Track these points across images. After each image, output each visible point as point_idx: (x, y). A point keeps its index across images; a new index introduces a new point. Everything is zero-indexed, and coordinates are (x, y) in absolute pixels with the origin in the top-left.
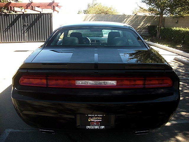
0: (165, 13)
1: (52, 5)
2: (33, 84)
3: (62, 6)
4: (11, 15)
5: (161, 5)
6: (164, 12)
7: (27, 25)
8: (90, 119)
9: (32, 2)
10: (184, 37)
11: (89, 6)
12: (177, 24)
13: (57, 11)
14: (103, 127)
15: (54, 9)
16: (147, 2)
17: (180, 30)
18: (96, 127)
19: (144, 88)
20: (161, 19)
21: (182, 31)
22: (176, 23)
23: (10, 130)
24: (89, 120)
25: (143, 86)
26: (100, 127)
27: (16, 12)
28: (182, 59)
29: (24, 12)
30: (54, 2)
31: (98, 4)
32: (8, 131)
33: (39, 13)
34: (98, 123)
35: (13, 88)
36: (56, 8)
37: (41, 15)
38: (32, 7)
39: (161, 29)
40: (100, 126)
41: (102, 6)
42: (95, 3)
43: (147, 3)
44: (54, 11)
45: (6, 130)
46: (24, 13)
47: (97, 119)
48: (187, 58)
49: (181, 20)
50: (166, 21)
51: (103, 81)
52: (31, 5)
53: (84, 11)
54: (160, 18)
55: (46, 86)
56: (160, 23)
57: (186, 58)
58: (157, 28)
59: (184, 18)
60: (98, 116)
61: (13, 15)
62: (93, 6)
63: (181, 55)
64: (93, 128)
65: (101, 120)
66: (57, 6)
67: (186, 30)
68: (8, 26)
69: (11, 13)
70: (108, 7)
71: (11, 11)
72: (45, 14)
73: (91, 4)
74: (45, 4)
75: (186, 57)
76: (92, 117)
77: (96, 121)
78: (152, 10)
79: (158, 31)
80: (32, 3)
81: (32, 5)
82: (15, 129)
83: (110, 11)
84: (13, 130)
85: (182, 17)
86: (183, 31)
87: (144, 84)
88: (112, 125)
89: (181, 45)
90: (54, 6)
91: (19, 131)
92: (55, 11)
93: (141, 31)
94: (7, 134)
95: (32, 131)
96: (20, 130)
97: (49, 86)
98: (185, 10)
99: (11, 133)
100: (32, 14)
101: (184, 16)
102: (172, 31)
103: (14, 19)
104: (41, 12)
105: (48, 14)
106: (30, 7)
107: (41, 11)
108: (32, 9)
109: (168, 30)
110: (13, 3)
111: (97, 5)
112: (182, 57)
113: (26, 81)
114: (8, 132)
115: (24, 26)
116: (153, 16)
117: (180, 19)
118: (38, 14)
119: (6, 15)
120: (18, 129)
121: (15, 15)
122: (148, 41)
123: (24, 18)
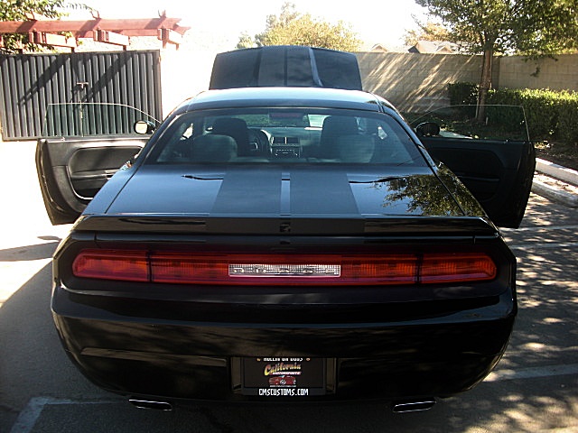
0: (500, 46)
1: (160, 26)
2: (112, 274)
3: (189, 28)
4: (36, 57)
5: (487, 23)
6: (496, 42)
7: (85, 86)
8: (268, 371)
9: (98, 19)
10: (555, 118)
11: (271, 22)
12: (536, 78)
13: (173, 43)
14: (304, 392)
15: (165, 39)
16: (445, 13)
17: (543, 98)
18: (286, 392)
19: (418, 284)
20: (486, 65)
21: (548, 101)
22: (535, 75)
23: (44, 401)
24: (266, 374)
25: (414, 279)
26: (296, 392)
27: (50, 47)
28: (546, 185)
29: (74, 45)
30: (164, 17)
31: (300, 16)
32: (38, 403)
33: (121, 49)
34: (292, 380)
35: (55, 284)
36: (172, 35)
37: (125, 57)
38: (99, 32)
39: (489, 95)
40: (296, 388)
41: (310, 23)
42: (291, 14)
43: (444, 17)
44: (164, 45)
45: (33, 400)
46: (76, 51)
47: (289, 370)
48: (563, 184)
49: (548, 66)
50: (502, 68)
51: (305, 266)
52: (95, 28)
53: (256, 37)
54: (484, 62)
55: (146, 280)
56: (485, 77)
57: (559, 182)
58: (476, 92)
59: (557, 60)
60: (289, 362)
61: (43, 57)
62: (284, 21)
63: (545, 175)
64: (276, 393)
65: (299, 373)
66: (175, 27)
67: (562, 97)
68: (27, 90)
69: (35, 53)
70: (330, 26)
71: (35, 45)
72: (139, 53)
73: (278, 16)
74: (137, 23)
75: (559, 180)
76: (273, 364)
77: (286, 375)
78: (460, 38)
79: (480, 99)
80: (100, 22)
81: (99, 26)
82: (58, 398)
83: (335, 37)
84: (53, 399)
85: (550, 56)
86: (553, 100)
87: (418, 275)
88: (331, 385)
89: (546, 144)
90: (164, 30)
91: (69, 402)
92: (167, 44)
93: (429, 101)
94: (37, 413)
95: (106, 402)
96: (73, 399)
97: (155, 280)
98: (559, 37)
99: (47, 409)
100: (98, 54)
101: (559, 53)
102: (520, 100)
103: (46, 68)
104: (125, 47)
105: (146, 53)
106: (94, 33)
107: (126, 43)
108: (100, 39)
109: (510, 96)
110: (41, 23)
111: (297, 18)
112: (546, 181)
113: (91, 264)
114: (40, 406)
115: (76, 88)
116: (465, 54)
117: (546, 65)
118: (118, 54)
119: (21, 56)
120: (68, 398)
121: (50, 56)
122: (447, 131)
123: (74, 67)
